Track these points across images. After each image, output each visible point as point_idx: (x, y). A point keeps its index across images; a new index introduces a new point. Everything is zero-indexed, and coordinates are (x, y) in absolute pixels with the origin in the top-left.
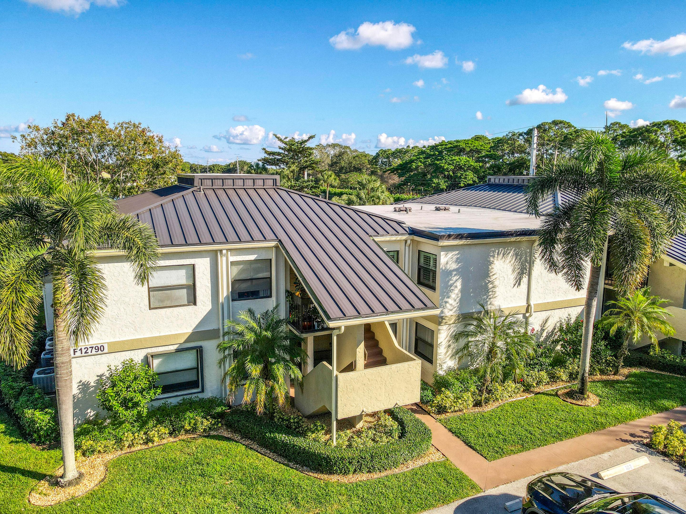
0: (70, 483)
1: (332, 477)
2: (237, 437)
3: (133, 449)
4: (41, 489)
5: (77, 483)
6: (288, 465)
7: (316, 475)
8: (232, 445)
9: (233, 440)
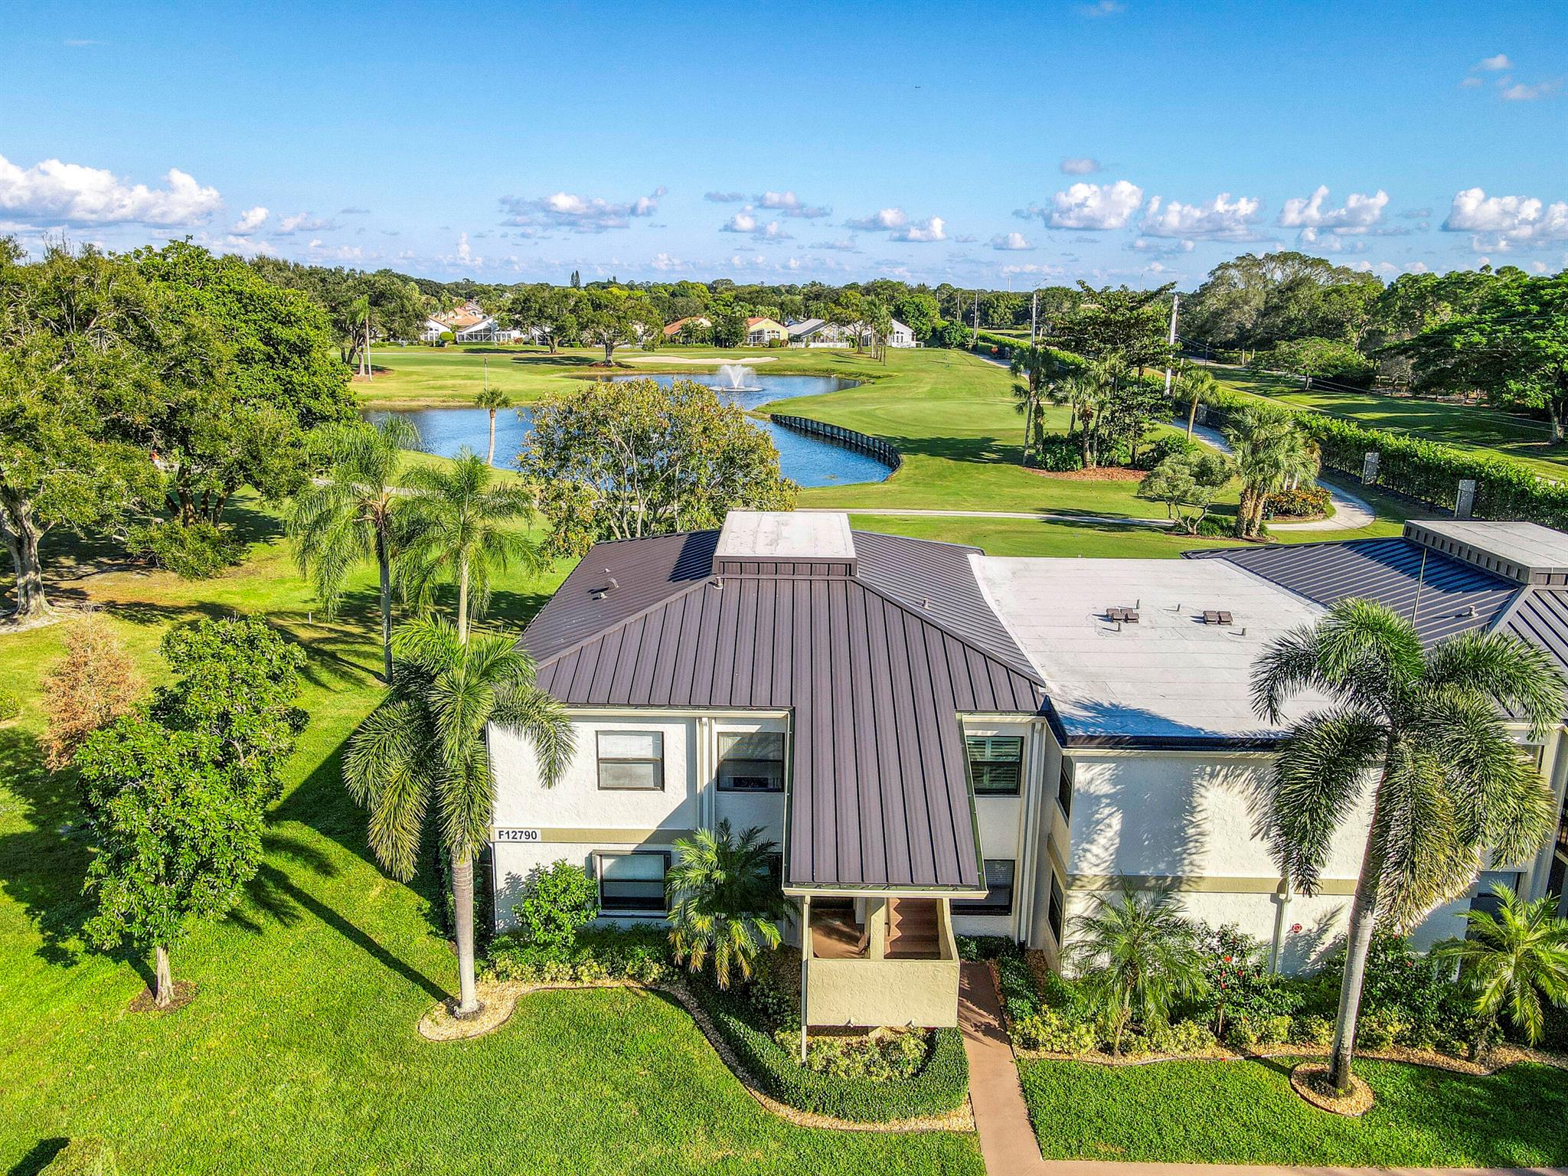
0: (466, 1017)
1: (782, 1107)
2: (693, 1003)
3: (556, 985)
4: (436, 1013)
5: (474, 1019)
6: (734, 1071)
7: (762, 1098)
8: (678, 1014)
9: (684, 1007)
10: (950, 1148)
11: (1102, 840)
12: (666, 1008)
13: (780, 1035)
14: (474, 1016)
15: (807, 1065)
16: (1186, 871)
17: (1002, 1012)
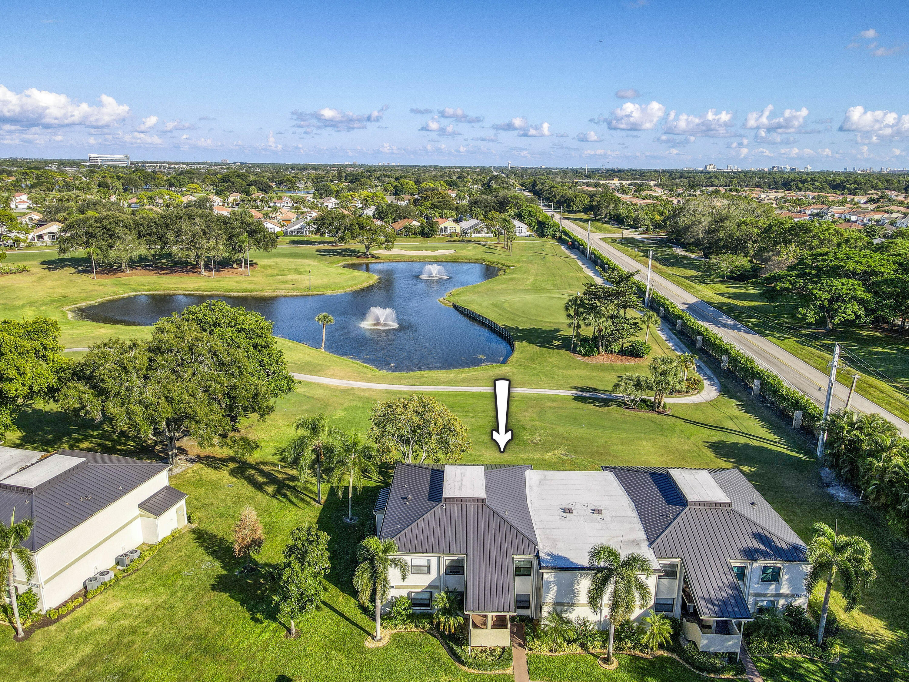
1: (464, 667)
2: (439, 636)
3: (401, 631)
4: (369, 639)
6: (451, 657)
7: (459, 664)
9: (437, 639)
10: (507, 678)
11: (551, 593)
12: (432, 638)
13: (463, 647)
14: (379, 641)
15: (471, 656)
16: (575, 601)
17: (524, 639)
